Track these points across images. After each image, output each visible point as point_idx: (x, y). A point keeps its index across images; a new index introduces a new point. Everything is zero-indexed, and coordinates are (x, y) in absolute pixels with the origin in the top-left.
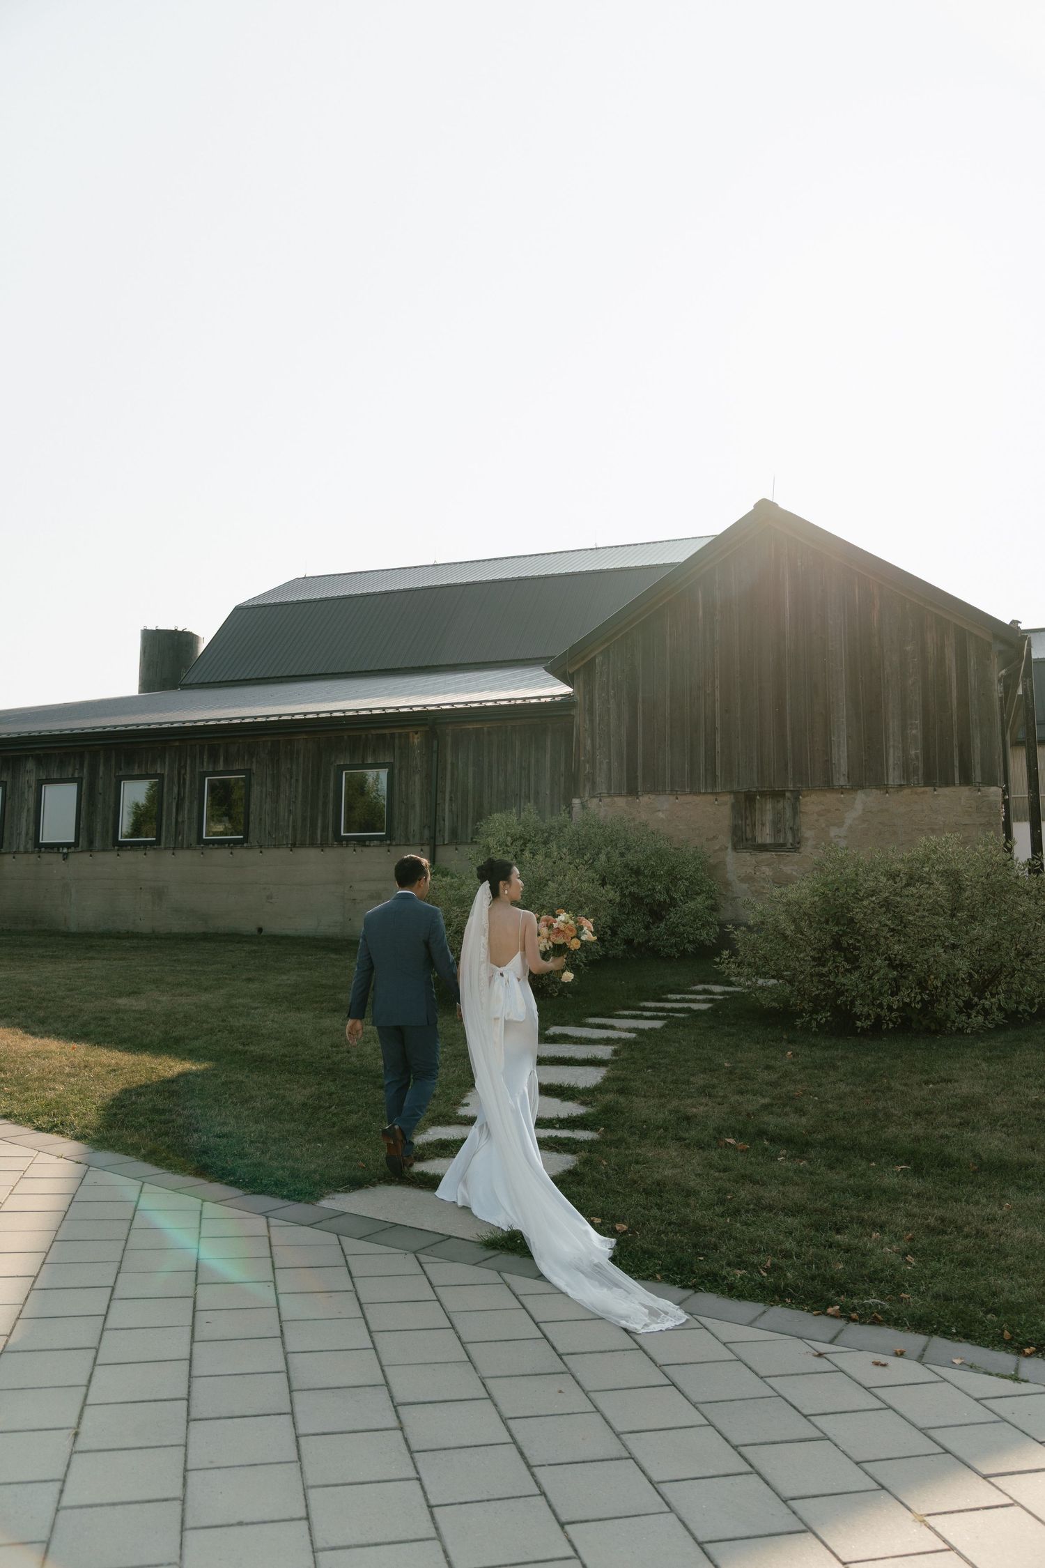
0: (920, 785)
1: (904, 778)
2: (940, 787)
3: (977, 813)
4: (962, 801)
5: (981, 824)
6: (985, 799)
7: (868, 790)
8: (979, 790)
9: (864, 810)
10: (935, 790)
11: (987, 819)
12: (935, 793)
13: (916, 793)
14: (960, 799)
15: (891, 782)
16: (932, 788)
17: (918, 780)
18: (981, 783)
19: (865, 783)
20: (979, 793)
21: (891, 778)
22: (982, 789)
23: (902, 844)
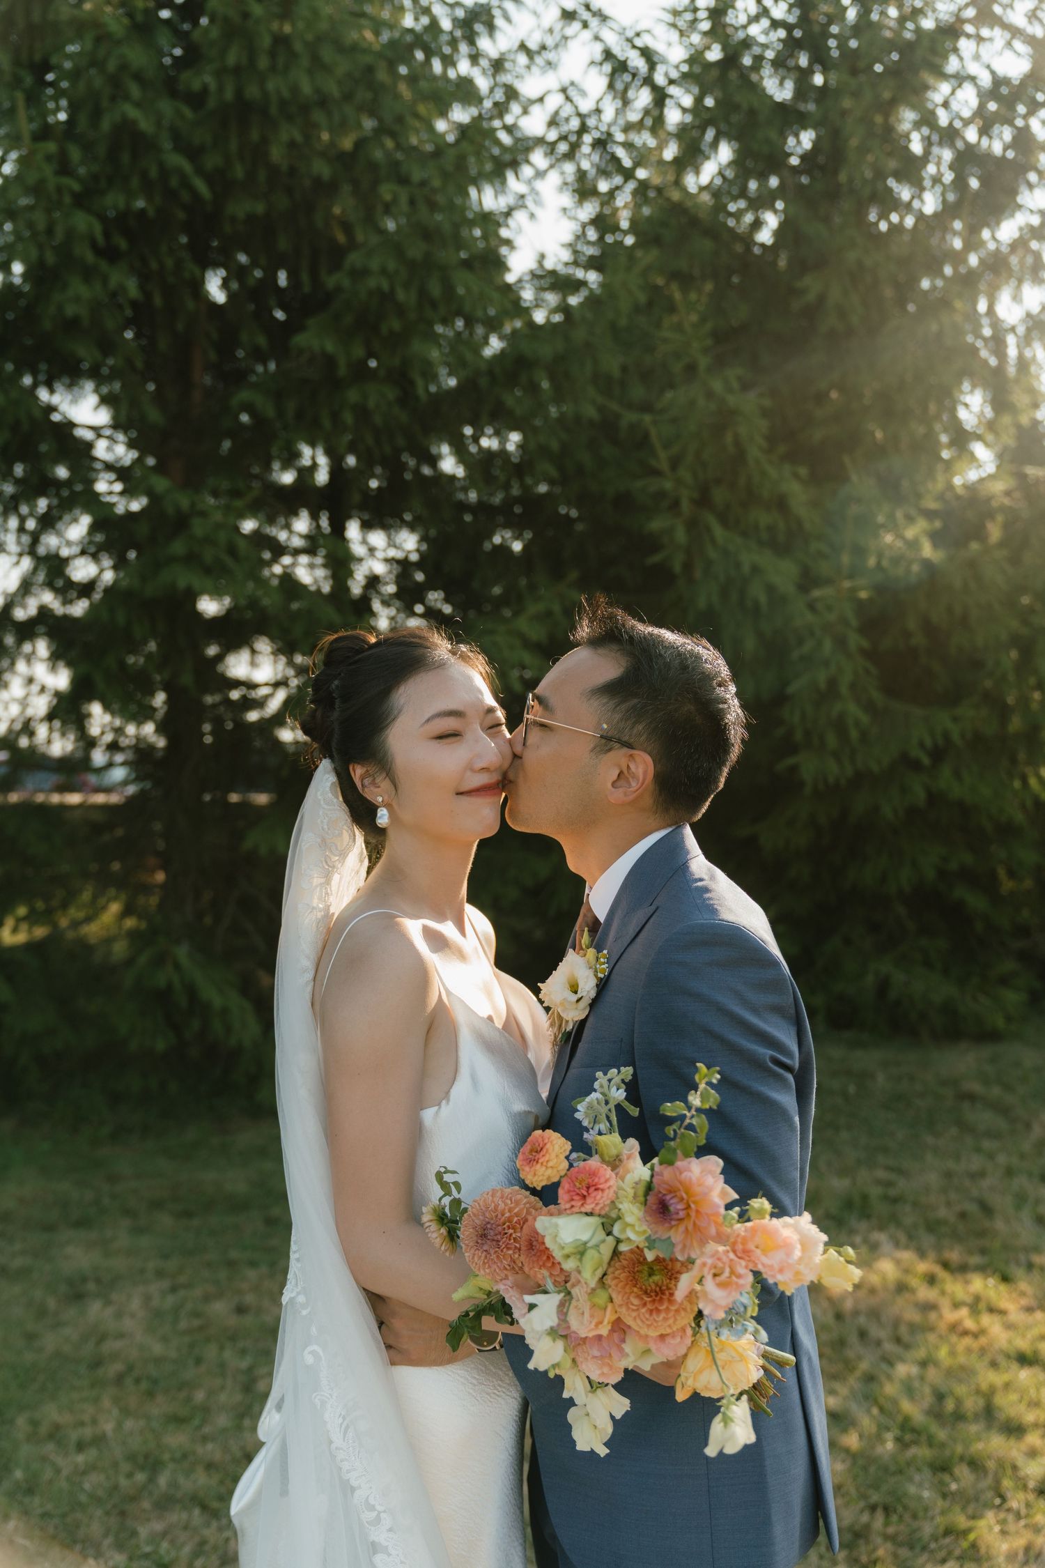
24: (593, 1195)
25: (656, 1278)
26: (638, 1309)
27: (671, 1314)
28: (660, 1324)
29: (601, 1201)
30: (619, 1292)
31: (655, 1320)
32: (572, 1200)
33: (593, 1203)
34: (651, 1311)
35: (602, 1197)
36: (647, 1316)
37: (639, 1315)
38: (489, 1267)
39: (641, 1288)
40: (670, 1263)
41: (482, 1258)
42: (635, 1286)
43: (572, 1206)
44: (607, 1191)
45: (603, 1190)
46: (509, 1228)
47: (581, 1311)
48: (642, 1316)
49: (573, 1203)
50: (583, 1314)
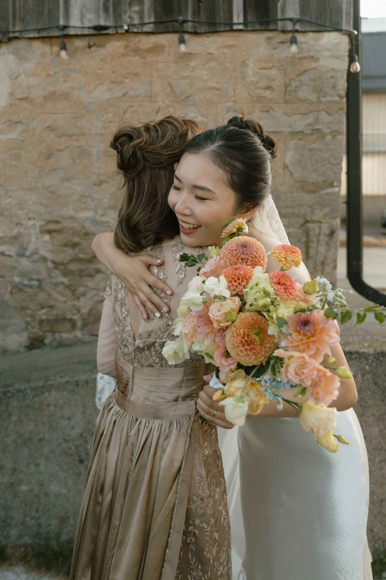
0: (147, 29)
1: (106, 9)
2: (195, 33)
3: (287, 102)
4: (250, 72)
5: (294, 134)
6: (307, 65)
7: (20, 45)
8: (294, 41)
9: (11, 94)
10: (182, 41)
11: (310, 119)
12: (183, 48)
13: (137, 51)
14: (244, 64)
15: (75, 21)
16: (175, 37)
17: (141, 15)
18: (299, 21)
19: (14, 25)
20: (294, 48)
21: (75, 11)
22: (300, 37)
23: (101, 183)
24: (282, 287)
25: (257, 338)
26: (238, 335)
27: (245, 353)
28: (237, 349)
29: (280, 293)
30: (241, 323)
31: (238, 346)
32: (276, 278)
33: (278, 288)
34: (242, 342)
35: (282, 292)
36: (238, 342)
37: (236, 337)
38: (229, 253)
39: (249, 332)
40: (267, 341)
41: (232, 248)
42: (248, 329)
43: (272, 278)
44: (285, 294)
45: (285, 292)
46: (252, 257)
47: (220, 309)
48: (236, 339)
49: (274, 278)
50: (219, 311)
